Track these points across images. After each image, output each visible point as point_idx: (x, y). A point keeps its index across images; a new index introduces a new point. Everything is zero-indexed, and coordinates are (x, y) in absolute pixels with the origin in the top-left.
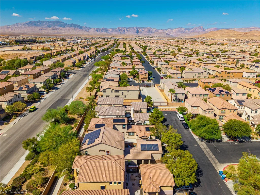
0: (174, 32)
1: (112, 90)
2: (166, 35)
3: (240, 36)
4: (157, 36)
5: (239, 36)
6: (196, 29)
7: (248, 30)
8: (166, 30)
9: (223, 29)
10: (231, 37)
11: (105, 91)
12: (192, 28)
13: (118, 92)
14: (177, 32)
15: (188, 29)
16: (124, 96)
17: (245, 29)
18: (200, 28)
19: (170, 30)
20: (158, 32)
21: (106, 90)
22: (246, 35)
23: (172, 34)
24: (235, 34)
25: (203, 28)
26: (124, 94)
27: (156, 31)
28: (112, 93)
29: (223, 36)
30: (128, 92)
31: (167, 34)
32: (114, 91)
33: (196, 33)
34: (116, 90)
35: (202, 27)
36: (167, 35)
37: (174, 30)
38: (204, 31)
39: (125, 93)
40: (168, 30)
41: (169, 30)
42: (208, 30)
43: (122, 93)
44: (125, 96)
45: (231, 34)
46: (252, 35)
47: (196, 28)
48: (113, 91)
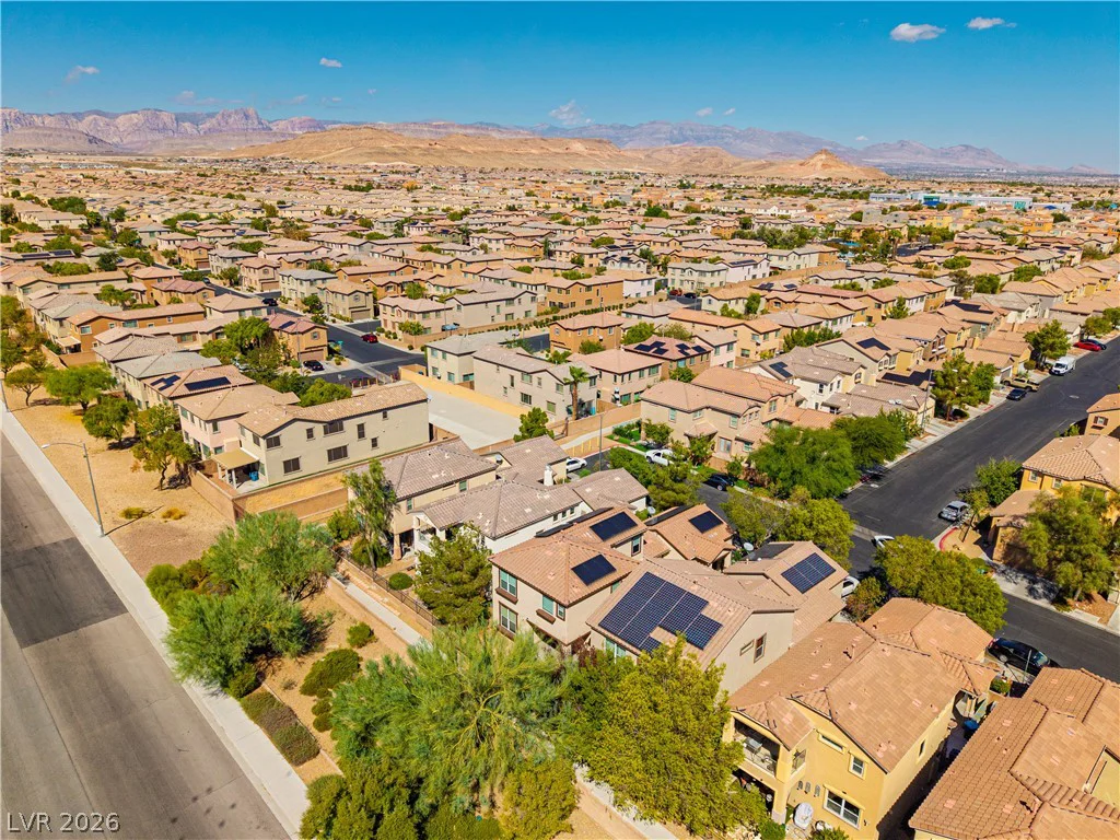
0: (124, 128)
1: (310, 425)
2: (86, 146)
3: (416, 152)
4: (37, 146)
5: (413, 155)
6: (231, 120)
7: (429, 131)
8: (79, 116)
9: (340, 122)
10: (391, 158)
11: (278, 437)
12: (211, 115)
13: (342, 429)
14: (137, 129)
15: (195, 120)
16: (367, 442)
17: (417, 127)
18: (247, 117)
19: (102, 121)
20: (31, 124)
21: (283, 434)
22: (437, 151)
23: (116, 140)
24: (400, 144)
25: (256, 113)
26: (369, 433)
27: (17, 120)
28: (311, 442)
29: (360, 152)
30: (385, 416)
31: (94, 140)
32: (319, 429)
33: (236, 138)
34: (331, 423)
35: (251, 112)
36: (90, 141)
37: (121, 120)
38: (263, 129)
39: (374, 425)
40: (91, 118)
41: (95, 119)
42: (282, 124)
43: (361, 429)
44: (374, 443)
45: (386, 145)
46: (452, 149)
47: (230, 116)
48: (315, 433)
